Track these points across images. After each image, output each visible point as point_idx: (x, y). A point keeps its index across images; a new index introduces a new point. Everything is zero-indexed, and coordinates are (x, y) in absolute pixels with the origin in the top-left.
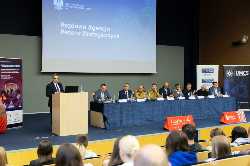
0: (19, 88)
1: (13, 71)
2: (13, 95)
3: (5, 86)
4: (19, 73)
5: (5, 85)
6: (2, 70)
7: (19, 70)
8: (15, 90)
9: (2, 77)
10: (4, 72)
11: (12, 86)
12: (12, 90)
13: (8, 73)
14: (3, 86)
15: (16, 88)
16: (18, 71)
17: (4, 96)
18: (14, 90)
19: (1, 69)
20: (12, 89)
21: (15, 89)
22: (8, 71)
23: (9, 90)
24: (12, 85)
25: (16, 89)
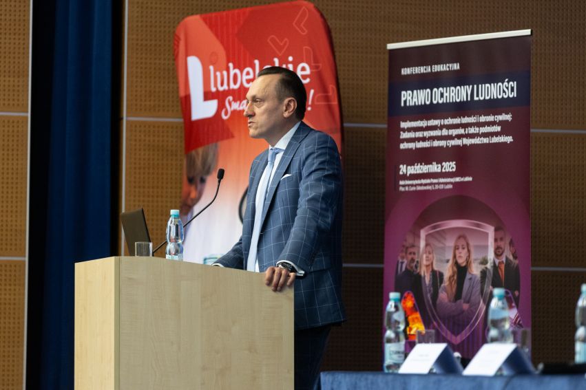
0: (508, 254)
1: (472, 130)
2: (466, 306)
3: (422, 244)
4: (509, 139)
5: (423, 233)
6: (409, 130)
7: (508, 117)
8: (484, 273)
9: (405, 177)
10: (419, 139)
11: (462, 242)
12: (461, 271)
13: (442, 143)
14: (410, 240)
15: (491, 256)
16: (506, 128)
17: (414, 309)
18: (476, 270)
19: (404, 125)
20: (462, 261)
21: (484, 262)
22: (445, 132)
23: (447, 271)
24: (462, 235)
25: (489, 266)
